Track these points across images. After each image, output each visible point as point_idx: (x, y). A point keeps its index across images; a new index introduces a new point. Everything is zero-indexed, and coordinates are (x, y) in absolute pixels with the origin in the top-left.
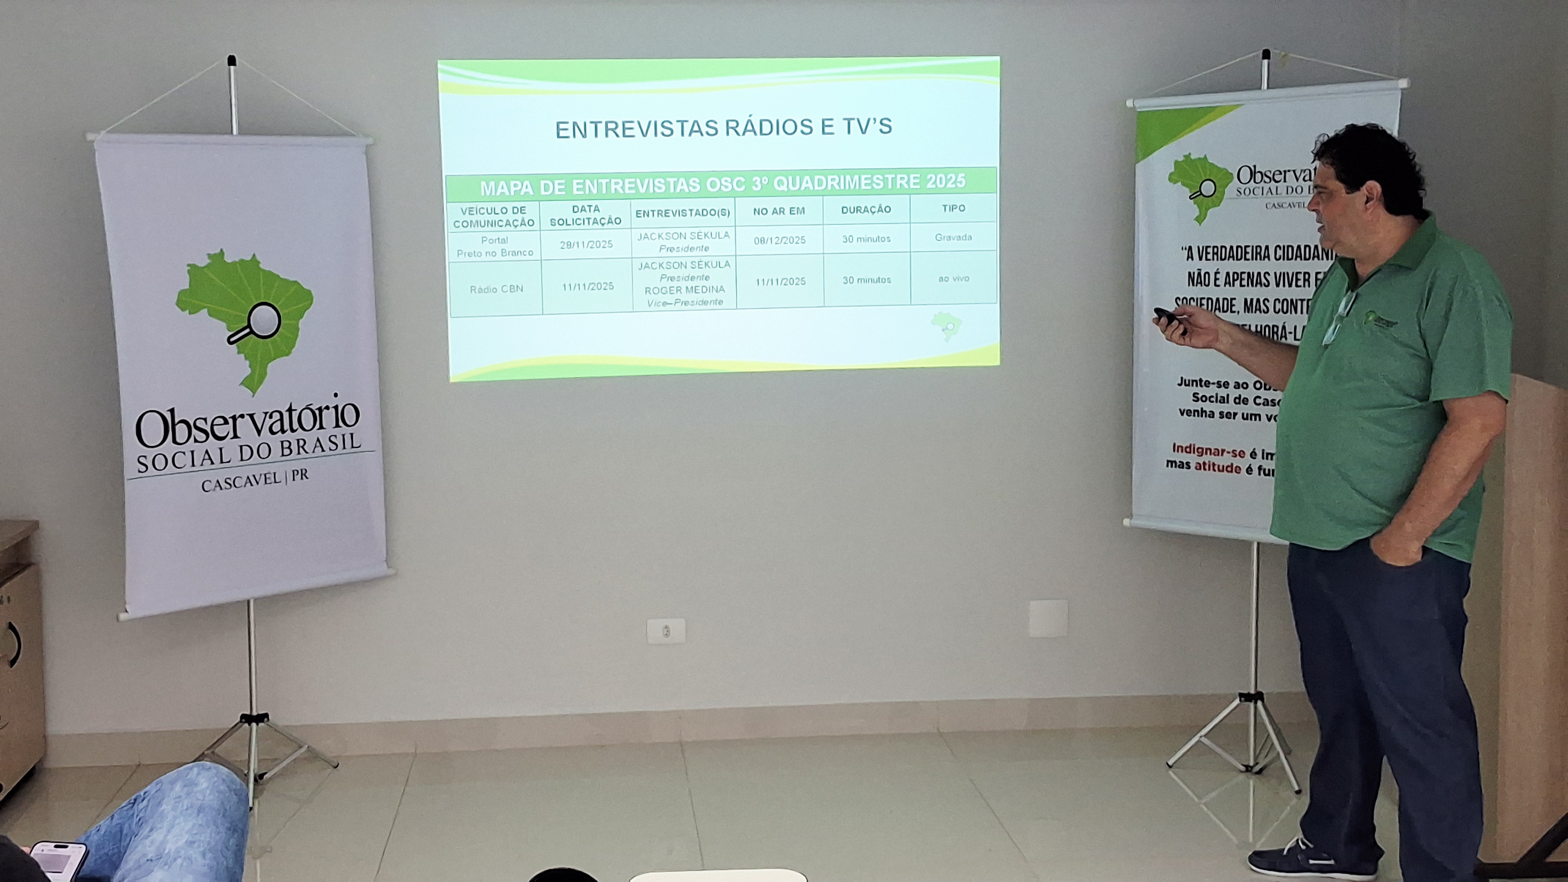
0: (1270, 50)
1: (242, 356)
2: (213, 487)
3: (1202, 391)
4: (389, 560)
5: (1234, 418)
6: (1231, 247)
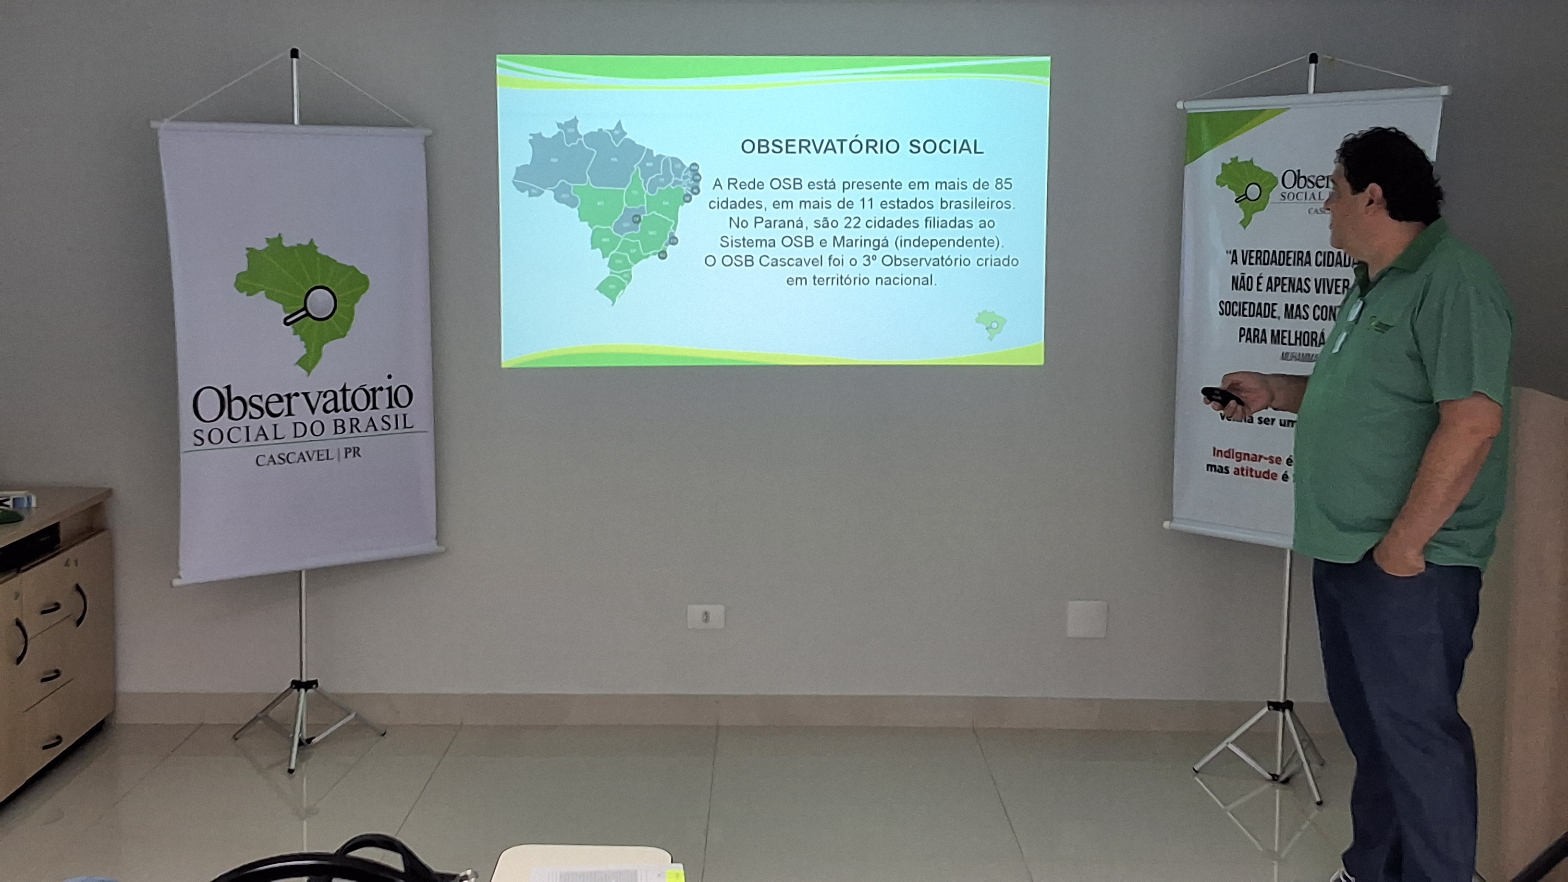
0: (1318, 54)
1: (298, 337)
2: (266, 462)
4: (438, 538)
5: (1272, 424)
6: (1274, 252)
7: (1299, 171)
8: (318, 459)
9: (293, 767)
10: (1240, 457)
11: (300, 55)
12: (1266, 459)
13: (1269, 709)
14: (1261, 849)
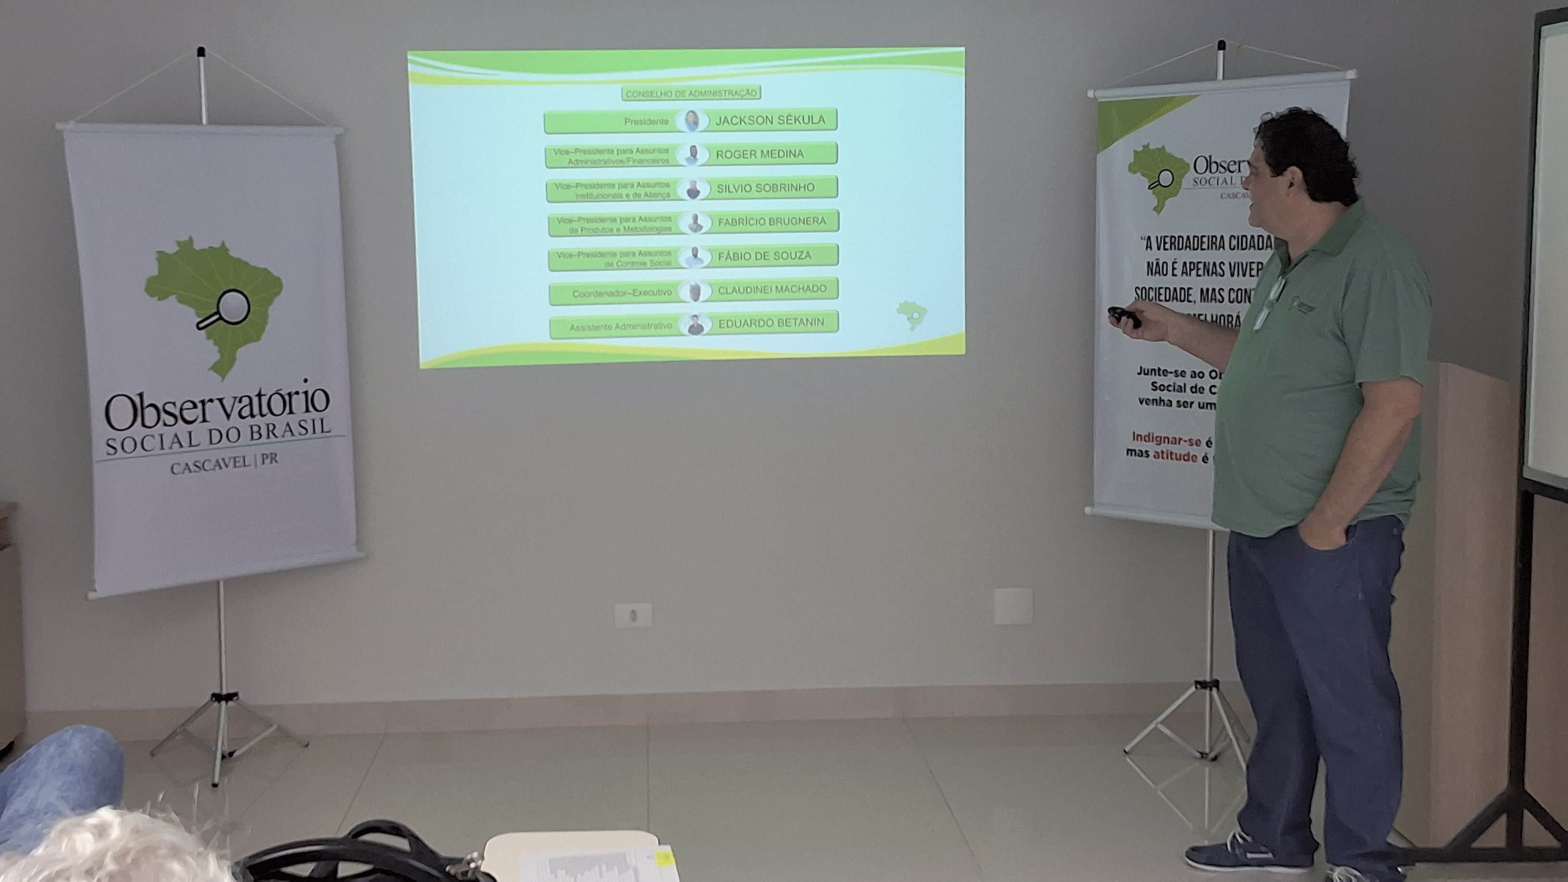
0: (1226, 41)
1: (211, 341)
2: (182, 470)
3: (1160, 380)
4: (359, 543)
5: (1191, 407)
6: (1188, 237)
7: (1210, 157)
8: (235, 466)
9: (216, 780)
10: (1160, 440)
11: (206, 53)
12: (1185, 441)
13: (1196, 688)
14: (1192, 828)
